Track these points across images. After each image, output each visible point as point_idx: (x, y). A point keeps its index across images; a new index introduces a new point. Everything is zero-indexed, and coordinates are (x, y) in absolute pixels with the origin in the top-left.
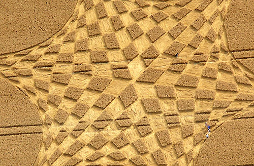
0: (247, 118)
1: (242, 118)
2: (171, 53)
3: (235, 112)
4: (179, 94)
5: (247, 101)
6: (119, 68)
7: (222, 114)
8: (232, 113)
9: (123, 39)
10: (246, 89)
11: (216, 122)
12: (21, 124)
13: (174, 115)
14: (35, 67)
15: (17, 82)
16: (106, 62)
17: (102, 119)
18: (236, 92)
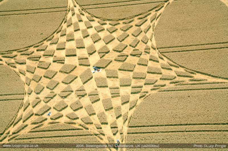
0: (168, 91)
1: (164, 91)
2: (117, 50)
3: (159, 87)
4: (121, 75)
5: (168, 79)
6: (82, 59)
7: (151, 88)
8: (157, 87)
9: (88, 42)
10: (168, 72)
11: (145, 93)
12: (10, 93)
13: (115, 88)
14: (28, 59)
15: (15, 67)
16: (75, 55)
17: (66, 90)
18: (161, 74)
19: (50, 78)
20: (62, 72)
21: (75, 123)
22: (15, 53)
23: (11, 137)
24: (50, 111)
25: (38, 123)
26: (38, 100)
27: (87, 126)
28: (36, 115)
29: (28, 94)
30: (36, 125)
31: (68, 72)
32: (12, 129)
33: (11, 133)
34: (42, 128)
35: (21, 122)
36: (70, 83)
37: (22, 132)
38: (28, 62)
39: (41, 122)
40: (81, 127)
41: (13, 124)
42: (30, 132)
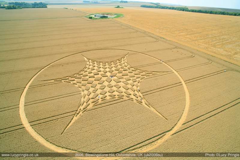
19: (91, 83)
20: (96, 80)
21: (115, 98)
22: (67, 78)
23: (83, 111)
24: (98, 96)
25: (95, 102)
26: (90, 93)
27: (122, 97)
28: (92, 98)
29: (82, 91)
30: (94, 103)
31: (99, 79)
32: (82, 108)
33: (82, 109)
34: (98, 103)
35: (85, 104)
36: (102, 83)
37: (88, 107)
38: (76, 80)
39: (97, 101)
40: (119, 99)
41: (81, 105)
42: (93, 106)
